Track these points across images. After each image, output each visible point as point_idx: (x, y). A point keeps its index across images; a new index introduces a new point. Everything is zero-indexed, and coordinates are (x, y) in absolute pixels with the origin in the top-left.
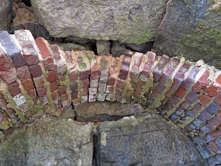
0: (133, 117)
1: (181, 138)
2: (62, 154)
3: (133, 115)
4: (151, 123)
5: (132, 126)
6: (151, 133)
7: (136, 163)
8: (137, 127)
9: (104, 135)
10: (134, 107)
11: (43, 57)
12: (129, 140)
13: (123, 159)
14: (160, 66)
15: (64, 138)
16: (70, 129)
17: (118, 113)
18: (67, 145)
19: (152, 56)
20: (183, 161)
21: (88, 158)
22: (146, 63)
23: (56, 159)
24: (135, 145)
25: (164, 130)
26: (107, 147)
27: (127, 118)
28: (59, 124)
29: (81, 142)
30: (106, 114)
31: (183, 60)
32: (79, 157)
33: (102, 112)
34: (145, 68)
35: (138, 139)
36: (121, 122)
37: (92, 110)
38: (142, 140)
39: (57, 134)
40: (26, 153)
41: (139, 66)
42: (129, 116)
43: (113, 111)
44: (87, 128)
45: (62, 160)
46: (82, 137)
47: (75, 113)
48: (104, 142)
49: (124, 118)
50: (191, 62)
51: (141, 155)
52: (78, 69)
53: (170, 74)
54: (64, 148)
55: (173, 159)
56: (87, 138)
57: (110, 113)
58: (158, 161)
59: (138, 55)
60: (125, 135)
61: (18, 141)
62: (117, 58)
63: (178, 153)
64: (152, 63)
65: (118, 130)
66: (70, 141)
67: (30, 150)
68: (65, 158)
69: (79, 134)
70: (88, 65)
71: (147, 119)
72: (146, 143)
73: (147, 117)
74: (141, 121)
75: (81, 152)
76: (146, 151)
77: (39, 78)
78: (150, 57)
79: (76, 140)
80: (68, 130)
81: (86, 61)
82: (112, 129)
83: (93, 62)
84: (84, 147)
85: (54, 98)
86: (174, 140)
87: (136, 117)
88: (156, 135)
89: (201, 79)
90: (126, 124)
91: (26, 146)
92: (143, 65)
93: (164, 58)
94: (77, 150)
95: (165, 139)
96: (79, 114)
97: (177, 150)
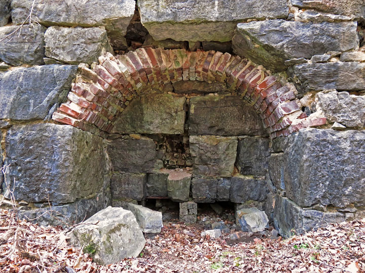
0: (216, 94)
1: (251, 113)
2: (164, 116)
3: (217, 92)
4: (229, 100)
5: (214, 102)
6: (228, 108)
7: (214, 126)
8: (218, 102)
9: (193, 107)
10: (220, 86)
11: (153, 66)
12: (211, 111)
13: (205, 123)
14: (231, 67)
15: (166, 106)
16: (170, 100)
17: (206, 90)
18: (168, 111)
19: (228, 57)
20: (249, 128)
21: (182, 120)
22: (221, 64)
23: (161, 119)
24: (215, 115)
25: (239, 106)
26: (195, 114)
27: (212, 94)
28: (162, 96)
29: (177, 109)
30: (197, 90)
31: (249, 63)
32: (175, 119)
33: (194, 89)
34: (219, 68)
35: (217, 111)
36: (207, 97)
37: (185, 86)
38: (220, 111)
39: (161, 103)
40: (142, 114)
41: (216, 65)
42: (213, 93)
43: (202, 88)
44: (181, 101)
45: (165, 119)
46: (178, 106)
47: (173, 87)
48: (192, 111)
49: (210, 94)
50: (255, 65)
51: (217, 121)
52: (174, 66)
53: (235, 75)
54: (166, 112)
55: (241, 127)
56: (181, 107)
57: (199, 89)
58: (230, 127)
59: (219, 54)
60: (208, 107)
61: (136, 106)
62: (204, 52)
63: (246, 123)
64: (226, 63)
65: (203, 103)
66: (170, 108)
67: (145, 112)
68: (167, 119)
69: (176, 104)
70: (180, 63)
71: (227, 97)
72: (223, 114)
73: (227, 95)
74: (222, 98)
75: (177, 116)
76: (222, 120)
77: (150, 75)
78: (226, 59)
79: (173, 108)
80: (168, 101)
81: (179, 59)
82: (199, 103)
83: (185, 60)
84: (179, 113)
85: (158, 81)
86: (245, 114)
87: (219, 94)
88: (231, 109)
89: (252, 82)
90: (210, 100)
91: (142, 110)
92: (219, 65)
93: (236, 59)
94: (174, 114)
95: (238, 113)
96: (176, 89)
97: (246, 121)
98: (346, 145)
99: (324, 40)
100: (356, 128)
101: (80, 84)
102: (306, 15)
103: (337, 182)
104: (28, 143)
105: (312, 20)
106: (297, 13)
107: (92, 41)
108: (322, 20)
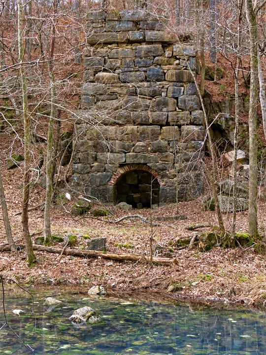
98: (168, 190)
99: (165, 168)
100: (170, 186)
101: (113, 176)
102: (162, 162)
103: (166, 197)
104: (104, 190)
105: (163, 163)
106: (160, 161)
107: (116, 167)
108: (164, 163)
